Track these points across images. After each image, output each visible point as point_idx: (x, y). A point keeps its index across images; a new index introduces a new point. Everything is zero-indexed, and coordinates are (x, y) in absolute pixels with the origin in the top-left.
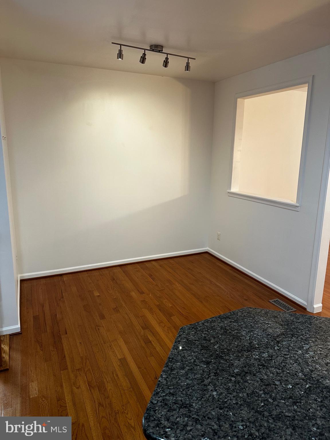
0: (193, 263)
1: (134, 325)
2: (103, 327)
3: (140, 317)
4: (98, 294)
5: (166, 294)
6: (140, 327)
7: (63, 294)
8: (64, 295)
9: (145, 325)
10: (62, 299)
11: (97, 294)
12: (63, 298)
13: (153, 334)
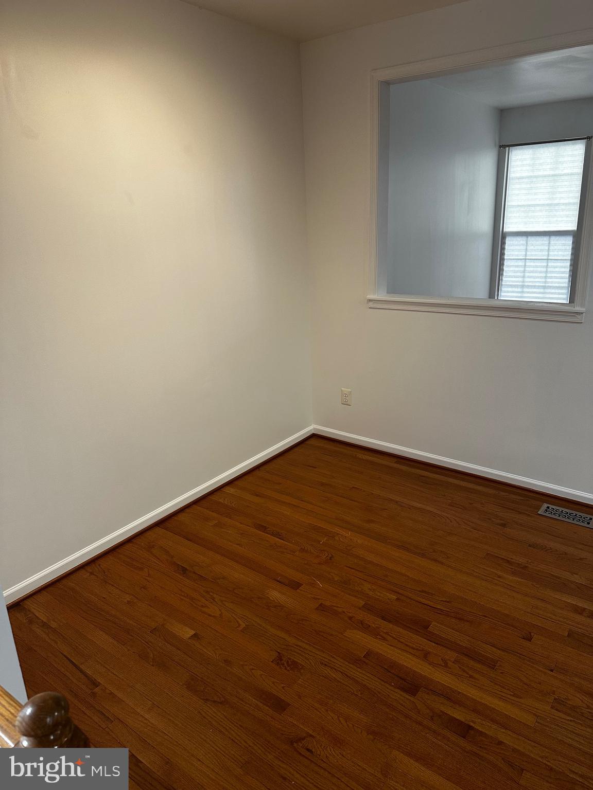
0: (315, 468)
1: (379, 693)
2: (311, 736)
3: (364, 659)
4: (188, 629)
5: (346, 566)
6: (398, 691)
7: (82, 667)
8: (89, 672)
9: (404, 680)
10: (97, 690)
11: (187, 633)
12: (95, 684)
13: (449, 699)
